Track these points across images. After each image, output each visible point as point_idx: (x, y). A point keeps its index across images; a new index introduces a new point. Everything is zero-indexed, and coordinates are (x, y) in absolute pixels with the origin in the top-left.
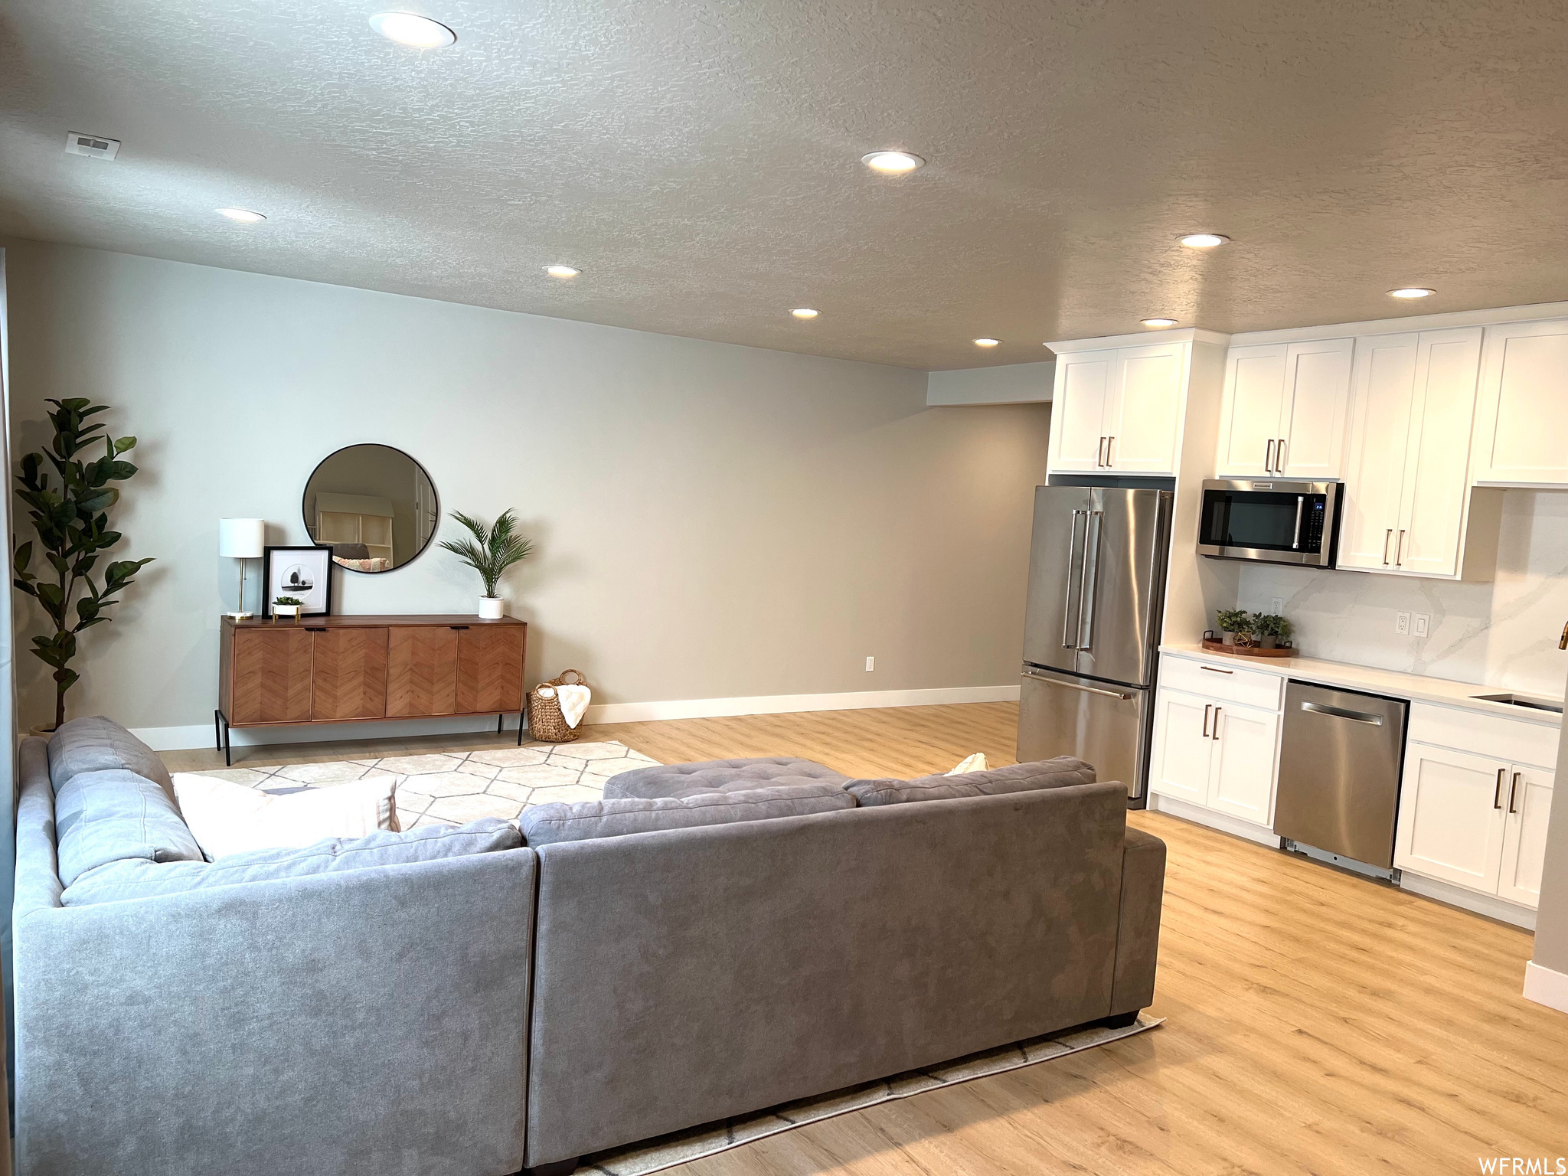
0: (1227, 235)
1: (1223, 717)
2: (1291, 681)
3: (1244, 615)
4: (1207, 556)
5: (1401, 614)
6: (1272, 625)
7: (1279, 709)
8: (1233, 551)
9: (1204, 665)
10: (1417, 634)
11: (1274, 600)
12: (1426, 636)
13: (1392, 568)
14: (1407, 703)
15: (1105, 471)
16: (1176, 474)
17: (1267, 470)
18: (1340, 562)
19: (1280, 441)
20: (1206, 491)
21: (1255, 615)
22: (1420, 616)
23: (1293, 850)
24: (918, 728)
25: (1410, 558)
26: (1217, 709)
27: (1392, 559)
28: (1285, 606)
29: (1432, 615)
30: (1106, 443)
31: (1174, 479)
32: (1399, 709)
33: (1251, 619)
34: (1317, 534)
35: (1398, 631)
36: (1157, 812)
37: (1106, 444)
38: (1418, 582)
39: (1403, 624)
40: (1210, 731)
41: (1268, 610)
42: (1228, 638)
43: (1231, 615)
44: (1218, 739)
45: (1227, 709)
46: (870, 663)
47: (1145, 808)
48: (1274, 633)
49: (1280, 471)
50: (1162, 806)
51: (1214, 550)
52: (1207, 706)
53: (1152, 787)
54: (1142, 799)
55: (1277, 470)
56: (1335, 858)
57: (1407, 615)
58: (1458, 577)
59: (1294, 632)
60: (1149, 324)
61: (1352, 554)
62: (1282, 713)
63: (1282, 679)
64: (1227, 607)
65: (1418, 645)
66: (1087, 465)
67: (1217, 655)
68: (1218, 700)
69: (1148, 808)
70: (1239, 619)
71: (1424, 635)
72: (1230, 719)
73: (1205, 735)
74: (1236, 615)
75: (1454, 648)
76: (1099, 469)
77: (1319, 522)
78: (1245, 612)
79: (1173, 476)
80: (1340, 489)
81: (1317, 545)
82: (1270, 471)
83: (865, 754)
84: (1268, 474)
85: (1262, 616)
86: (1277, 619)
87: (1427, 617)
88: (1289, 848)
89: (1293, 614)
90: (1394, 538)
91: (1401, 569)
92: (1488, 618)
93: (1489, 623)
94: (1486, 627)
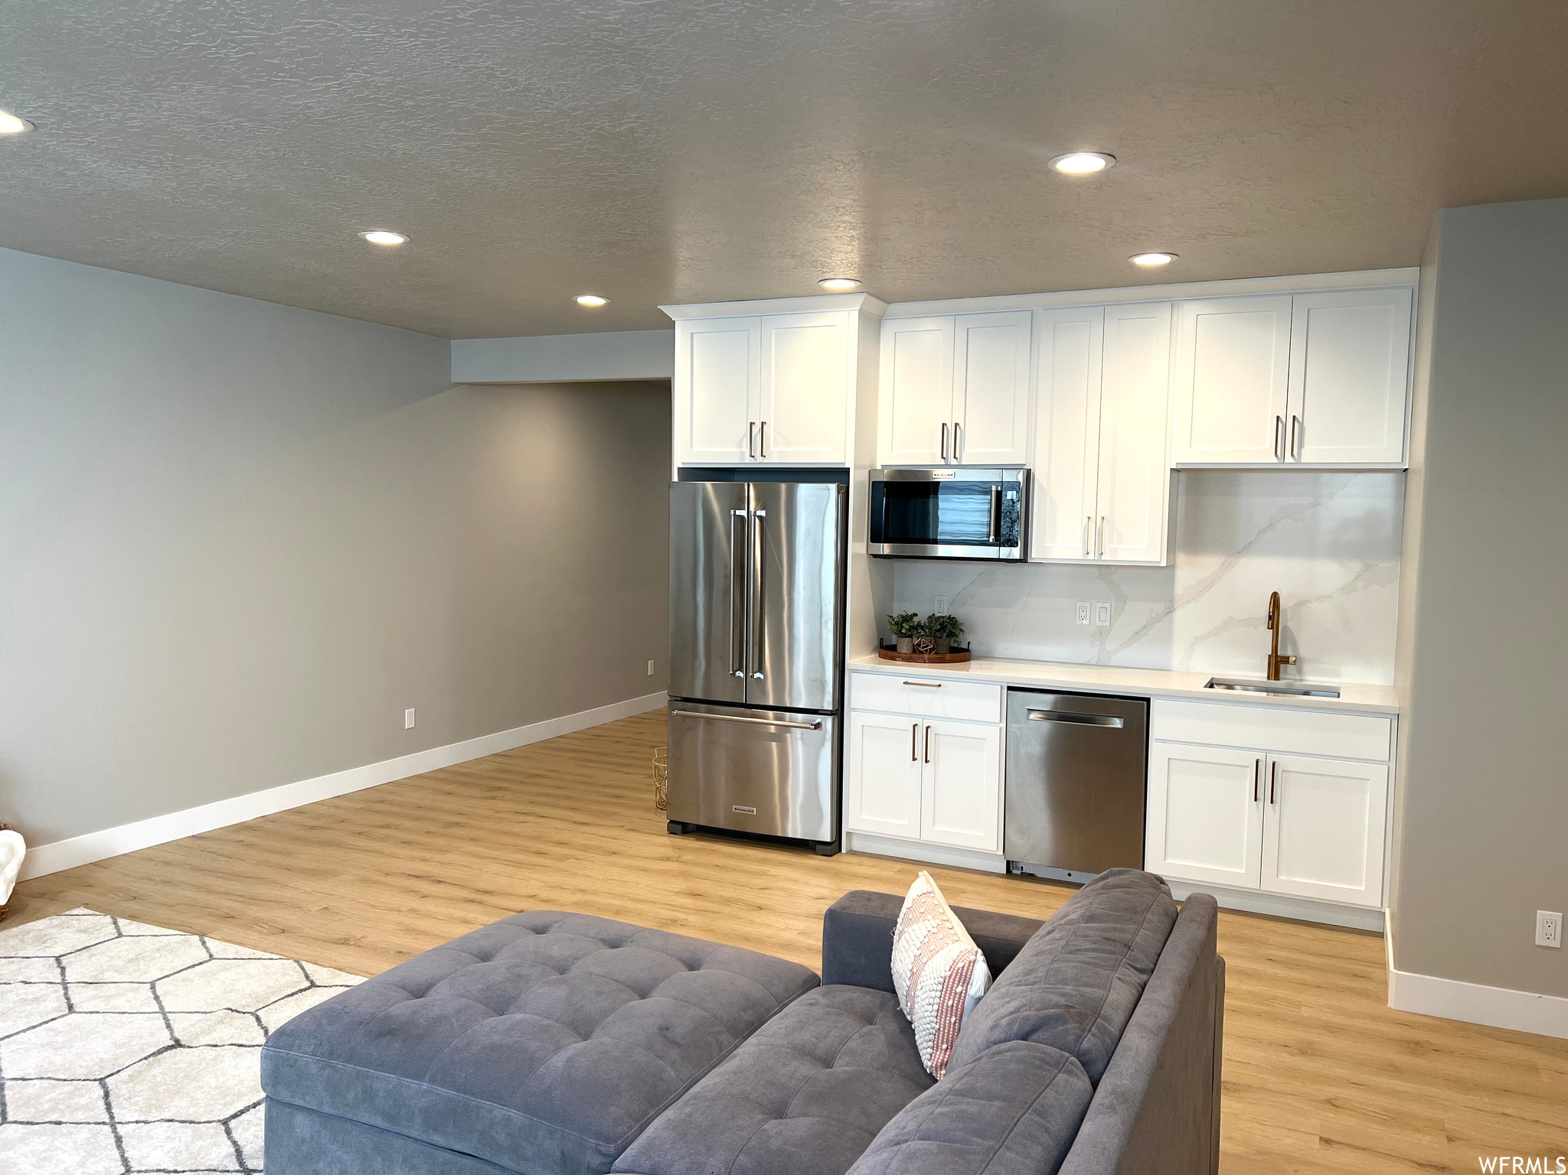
0: (1113, 154)
1: (933, 735)
2: (1010, 688)
3: (917, 618)
4: (879, 557)
5: (1080, 604)
6: (947, 627)
7: (1001, 721)
9: (906, 680)
10: (1098, 623)
11: (937, 598)
12: (1109, 625)
13: (1092, 557)
14: (1148, 700)
15: (759, 462)
16: (849, 464)
17: (942, 457)
18: (1032, 554)
19: (955, 425)
20: (882, 482)
22: (1100, 605)
23: (1019, 872)
24: (499, 794)
25: (1112, 546)
26: (927, 728)
27: (1093, 549)
28: (951, 604)
29: (1114, 604)
30: (756, 429)
31: (848, 470)
32: (1137, 708)
33: (925, 622)
35: (1078, 621)
36: (852, 853)
37: (757, 432)
39: (1083, 614)
40: (920, 754)
41: (943, 611)
42: (905, 646)
43: (903, 620)
44: (930, 761)
45: (937, 727)
46: (409, 719)
47: (840, 850)
49: (957, 459)
50: (858, 845)
51: (886, 548)
52: (915, 726)
54: (836, 844)
55: (954, 457)
56: (1070, 875)
57: (1088, 605)
58: (1164, 563)
60: (829, 285)
61: (1046, 545)
62: (1003, 725)
63: (1001, 687)
64: (898, 611)
65: (1101, 634)
66: (732, 454)
67: (906, 666)
68: (924, 717)
69: (844, 850)
70: (912, 623)
71: (1107, 624)
72: (940, 737)
73: (914, 759)
75: (1137, 636)
76: (752, 460)
78: (915, 615)
79: (846, 466)
80: (1028, 475)
82: (945, 458)
83: (470, 847)
84: (943, 462)
87: (1108, 605)
88: (1014, 872)
89: (958, 613)
90: (1093, 526)
91: (1103, 558)
92: (1172, 601)
93: (1173, 606)
94: (1170, 611)
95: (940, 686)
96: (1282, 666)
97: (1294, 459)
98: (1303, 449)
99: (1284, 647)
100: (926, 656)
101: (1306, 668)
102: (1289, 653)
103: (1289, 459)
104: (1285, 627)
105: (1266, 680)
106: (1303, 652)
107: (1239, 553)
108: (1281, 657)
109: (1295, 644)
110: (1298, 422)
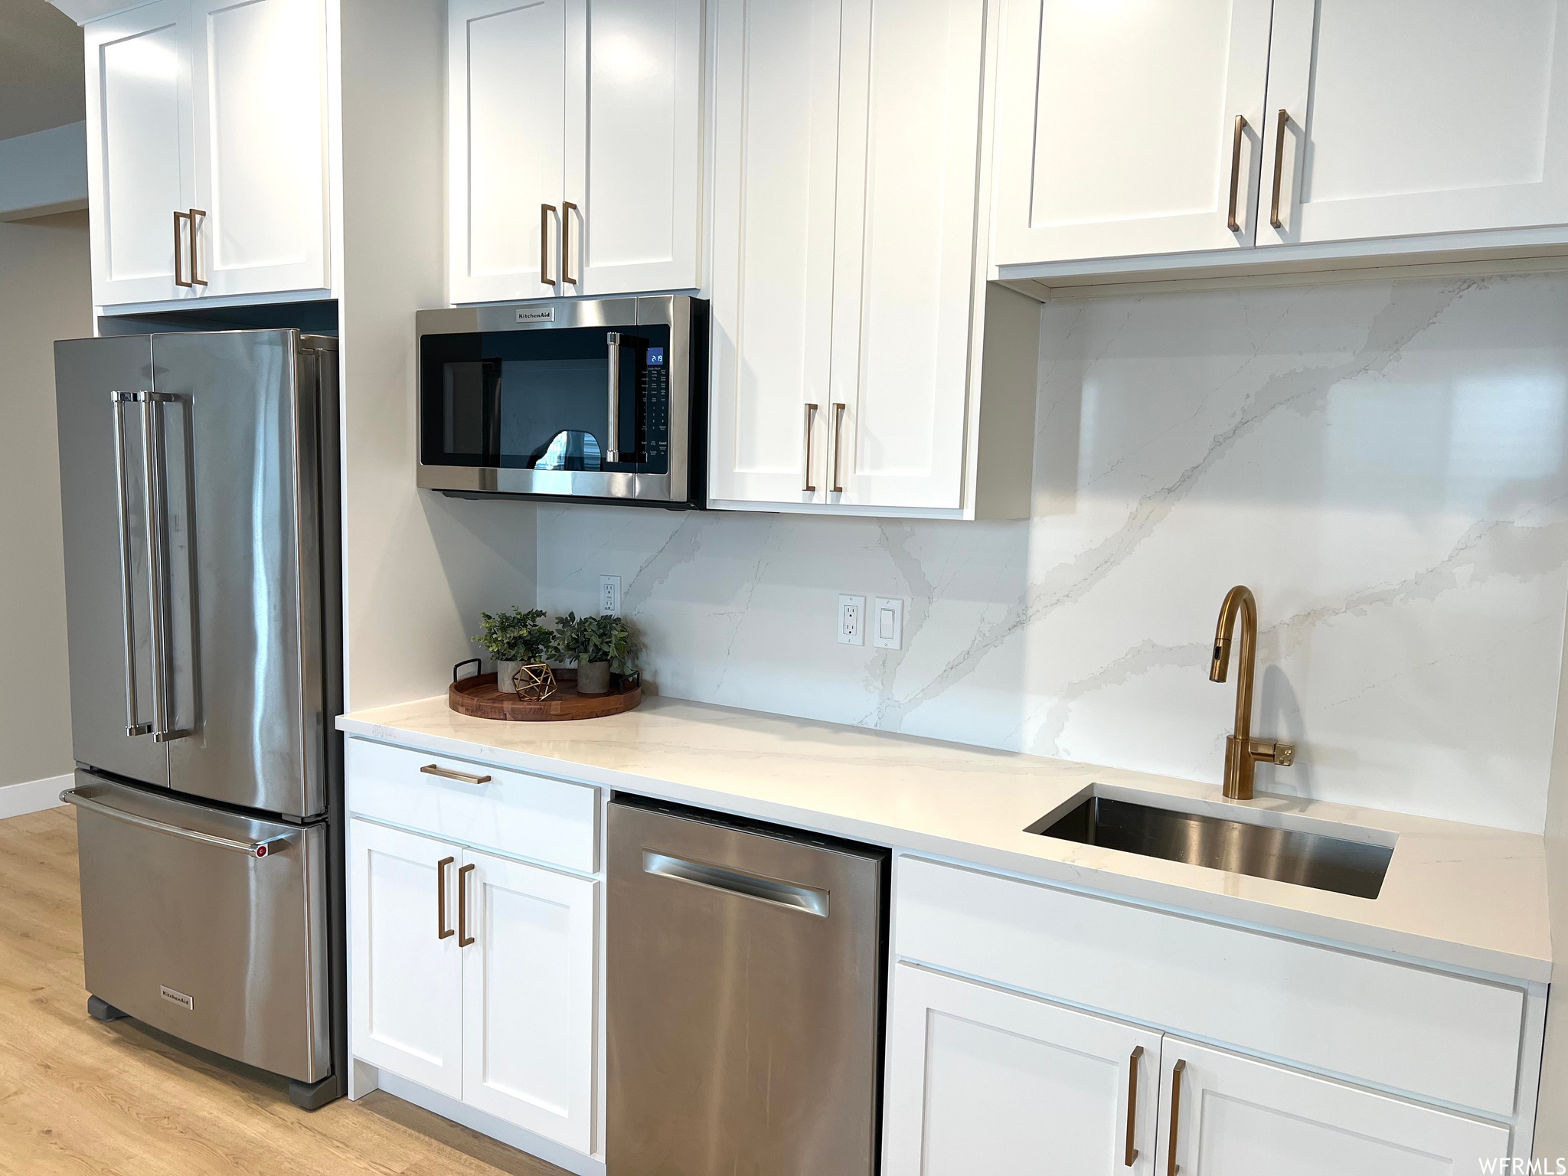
2: (620, 797)
3: (539, 621)
4: (448, 493)
5: (845, 600)
6: (595, 640)
7: (597, 868)
8: (506, 478)
9: (433, 761)
10: (880, 643)
11: (604, 580)
12: (898, 647)
13: (822, 496)
14: (883, 856)
15: (183, 299)
16: (337, 292)
17: (544, 280)
18: (715, 492)
19: (567, 206)
20: (423, 338)
21: (561, 620)
22: (882, 603)
25: (859, 473)
26: (462, 872)
27: (821, 478)
28: (626, 594)
29: (908, 600)
30: (185, 228)
31: (333, 305)
32: (867, 874)
33: (553, 627)
34: (657, 425)
35: (843, 638)
37: (185, 231)
38: (875, 530)
39: (851, 621)
40: (452, 923)
41: (586, 605)
42: (506, 679)
43: (506, 623)
44: (472, 940)
45: (485, 869)
47: (348, 1096)
48: (601, 656)
49: (573, 282)
51: (468, 477)
52: (441, 864)
53: (357, 1048)
54: (340, 1076)
55: (566, 279)
57: (858, 601)
58: (969, 514)
59: (645, 646)
61: (737, 470)
62: (602, 877)
63: (598, 792)
65: (885, 666)
68: (465, 845)
69: (353, 1096)
70: (524, 632)
71: (895, 644)
72: (492, 890)
73: (443, 934)
74: (521, 621)
75: (954, 671)
76: (183, 292)
77: (658, 396)
78: (540, 614)
79: (333, 297)
80: (700, 313)
81: (659, 451)
82: (552, 283)
84: (548, 291)
85: (577, 619)
86: (606, 624)
87: (896, 605)
89: (642, 610)
90: (822, 424)
91: (842, 502)
92: (1022, 597)
93: (1025, 611)
94: (1019, 622)
95: (488, 779)
96: (1261, 767)
97: (1282, 234)
98: (1305, 206)
99: (1269, 715)
100: (507, 706)
101: (1321, 772)
102: (1283, 733)
103: (1266, 235)
104: (1273, 672)
105: (1218, 798)
106: (1315, 735)
107: (1170, 491)
108: (1259, 742)
109: (1295, 713)
110: (1295, 129)
